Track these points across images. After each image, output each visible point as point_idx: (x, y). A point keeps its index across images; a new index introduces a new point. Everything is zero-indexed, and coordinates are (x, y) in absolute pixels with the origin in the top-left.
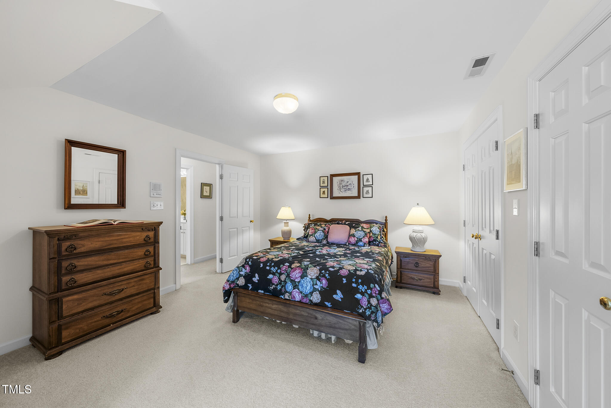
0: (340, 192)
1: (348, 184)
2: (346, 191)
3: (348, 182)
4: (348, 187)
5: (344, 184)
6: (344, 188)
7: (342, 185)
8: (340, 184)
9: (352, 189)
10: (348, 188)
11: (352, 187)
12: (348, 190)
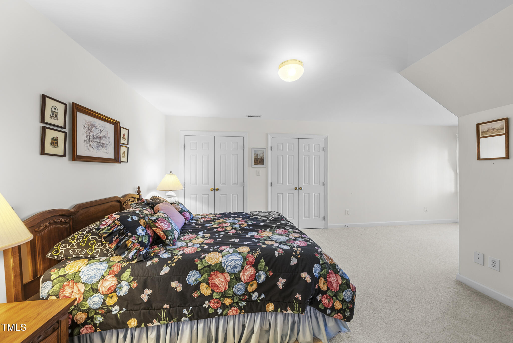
0: (89, 147)
1: (101, 135)
2: (100, 148)
3: (101, 132)
4: (102, 141)
5: (96, 133)
6: (95, 140)
7: (92, 134)
8: (90, 131)
9: (107, 146)
10: (103, 143)
11: (107, 143)
12: (103, 146)
